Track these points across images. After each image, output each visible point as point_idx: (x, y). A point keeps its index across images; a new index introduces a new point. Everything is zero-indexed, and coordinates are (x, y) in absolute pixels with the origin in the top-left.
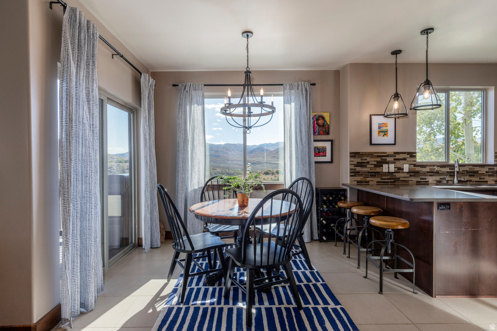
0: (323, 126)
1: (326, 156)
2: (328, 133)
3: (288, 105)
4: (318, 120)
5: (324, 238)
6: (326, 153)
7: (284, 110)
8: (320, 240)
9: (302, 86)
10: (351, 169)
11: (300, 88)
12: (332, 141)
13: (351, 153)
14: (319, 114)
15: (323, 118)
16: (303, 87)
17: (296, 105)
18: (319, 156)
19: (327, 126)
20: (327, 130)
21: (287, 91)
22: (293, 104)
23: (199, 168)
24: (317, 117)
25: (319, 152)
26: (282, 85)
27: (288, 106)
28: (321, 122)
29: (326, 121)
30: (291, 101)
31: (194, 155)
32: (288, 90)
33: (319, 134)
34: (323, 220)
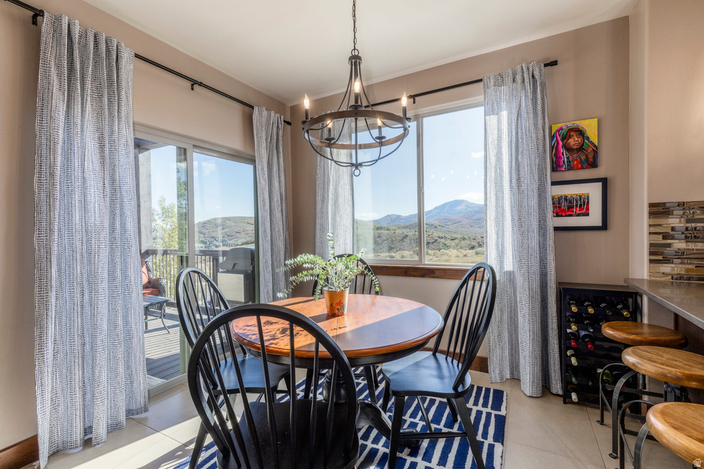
0: (581, 149)
1: (587, 214)
2: (593, 164)
3: (492, 116)
4: (566, 137)
5: (574, 397)
6: (588, 209)
7: (485, 129)
8: (566, 398)
9: (523, 72)
10: (651, 245)
11: (519, 78)
12: (604, 182)
13: (651, 205)
14: (570, 124)
15: (580, 132)
16: (526, 76)
17: (510, 113)
18: (571, 215)
19: (590, 150)
20: (591, 156)
21: (491, 91)
22: (504, 114)
23: (345, 239)
24: (564, 132)
25: (570, 208)
26: (480, 80)
27: (493, 119)
28: (574, 141)
29: (588, 138)
30: (500, 109)
31: (338, 219)
32: (492, 88)
33: (570, 168)
34: (572, 355)
